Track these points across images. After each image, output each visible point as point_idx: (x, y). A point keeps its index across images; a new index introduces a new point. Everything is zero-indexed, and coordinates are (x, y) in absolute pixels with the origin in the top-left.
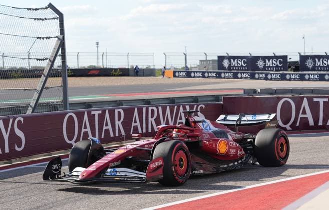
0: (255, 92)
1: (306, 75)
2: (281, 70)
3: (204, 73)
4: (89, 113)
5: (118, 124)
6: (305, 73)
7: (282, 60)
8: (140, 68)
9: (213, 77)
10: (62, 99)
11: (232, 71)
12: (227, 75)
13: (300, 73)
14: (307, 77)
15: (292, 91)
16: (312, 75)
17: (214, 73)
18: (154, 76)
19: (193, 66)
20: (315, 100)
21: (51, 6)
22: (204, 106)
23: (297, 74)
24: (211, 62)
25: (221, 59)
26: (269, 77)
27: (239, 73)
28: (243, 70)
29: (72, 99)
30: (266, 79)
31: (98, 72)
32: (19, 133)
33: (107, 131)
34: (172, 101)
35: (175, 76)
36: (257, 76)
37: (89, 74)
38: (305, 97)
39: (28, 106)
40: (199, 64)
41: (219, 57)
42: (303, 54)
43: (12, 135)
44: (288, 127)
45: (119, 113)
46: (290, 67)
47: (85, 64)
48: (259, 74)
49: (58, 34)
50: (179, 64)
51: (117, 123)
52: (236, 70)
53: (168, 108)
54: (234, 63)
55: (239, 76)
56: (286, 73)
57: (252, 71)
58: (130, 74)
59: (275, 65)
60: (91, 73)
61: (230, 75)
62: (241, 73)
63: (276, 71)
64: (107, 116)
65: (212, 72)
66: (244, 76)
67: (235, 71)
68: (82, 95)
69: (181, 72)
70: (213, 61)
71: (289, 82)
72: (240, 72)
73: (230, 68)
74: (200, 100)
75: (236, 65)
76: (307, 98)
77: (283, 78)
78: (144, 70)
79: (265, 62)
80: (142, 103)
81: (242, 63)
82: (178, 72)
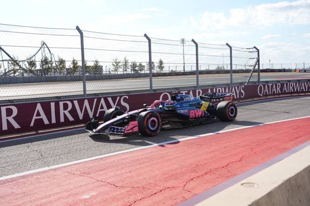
4: (267, 85)
5: (278, 89)
10: (257, 80)
18: (292, 72)
19: (307, 68)
21: (255, 47)
29: (261, 80)
32: (242, 91)
33: (274, 91)
34: (299, 81)
35: (300, 72)
39: (245, 82)
43: (240, 92)
45: (279, 85)
47: (265, 68)
49: (257, 57)
50: (301, 67)
53: (298, 83)
64: (274, 86)
69: (302, 70)
80: (288, 82)
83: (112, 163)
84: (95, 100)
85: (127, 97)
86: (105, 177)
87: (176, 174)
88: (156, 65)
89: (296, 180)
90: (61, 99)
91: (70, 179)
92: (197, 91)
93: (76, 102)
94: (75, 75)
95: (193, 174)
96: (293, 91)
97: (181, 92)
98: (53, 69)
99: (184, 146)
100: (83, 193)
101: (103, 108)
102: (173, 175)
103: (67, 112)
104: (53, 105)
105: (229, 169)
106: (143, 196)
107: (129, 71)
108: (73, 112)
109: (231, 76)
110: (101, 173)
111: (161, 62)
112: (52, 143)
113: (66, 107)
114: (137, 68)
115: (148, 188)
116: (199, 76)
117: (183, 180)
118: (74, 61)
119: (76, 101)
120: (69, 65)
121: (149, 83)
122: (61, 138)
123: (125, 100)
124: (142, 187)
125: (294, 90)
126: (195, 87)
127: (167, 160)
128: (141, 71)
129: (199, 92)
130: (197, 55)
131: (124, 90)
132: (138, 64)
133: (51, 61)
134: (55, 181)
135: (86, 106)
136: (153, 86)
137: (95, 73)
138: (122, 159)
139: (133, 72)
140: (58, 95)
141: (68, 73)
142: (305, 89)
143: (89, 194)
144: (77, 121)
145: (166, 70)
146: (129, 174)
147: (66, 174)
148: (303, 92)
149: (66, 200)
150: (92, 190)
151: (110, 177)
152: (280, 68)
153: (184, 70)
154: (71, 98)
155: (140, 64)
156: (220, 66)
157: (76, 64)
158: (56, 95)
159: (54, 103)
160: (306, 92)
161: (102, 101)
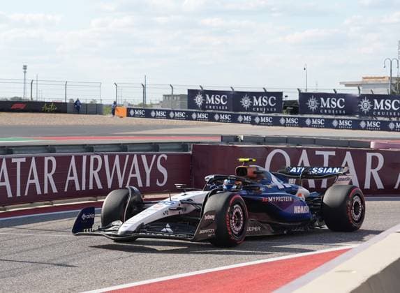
0: (236, 139)
1: (306, 118)
2: (273, 112)
3: (168, 112)
4: (8, 161)
5: (48, 176)
6: (305, 116)
7: (275, 98)
8: (81, 102)
9: (180, 118)
11: (208, 111)
12: (199, 116)
13: (299, 116)
14: (308, 122)
15: (287, 140)
16: (315, 119)
17: (182, 112)
18: (101, 113)
19: (154, 102)
20: (318, 153)
22: (166, 157)
23: (294, 118)
24: (179, 98)
25: (192, 93)
26: (257, 120)
27: (216, 113)
28: (221, 110)
30: (253, 123)
31: (24, 105)
33: (33, 186)
34: (123, 147)
35: (129, 115)
36: (240, 118)
37: (13, 107)
38: (304, 149)
40: (162, 100)
41: (189, 91)
42: (303, 91)
45: (50, 162)
46: (285, 108)
48: (243, 115)
50: (135, 99)
51: (46, 175)
52: (212, 109)
53: (117, 157)
54: (210, 100)
55: (217, 117)
56: (279, 115)
57: (234, 111)
58: (68, 110)
59: (265, 103)
60: (15, 107)
61: (204, 116)
62: (219, 114)
63: (266, 112)
64: (33, 165)
65: (179, 111)
66: (222, 117)
67: (211, 111)
69: (137, 109)
70: (182, 96)
71: (283, 128)
72: (217, 111)
73: (204, 106)
74: (160, 148)
75: (213, 103)
76: (307, 150)
77: (276, 122)
78: (87, 104)
79: (252, 100)
80: (83, 150)
81: (220, 100)
82: (134, 109)
142: (144, 180)
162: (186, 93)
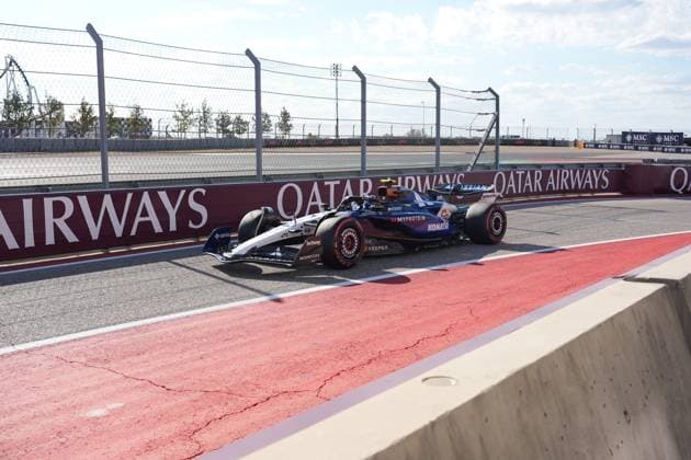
0: (652, 161)
2: (677, 145)
3: (609, 145)
4: (514, 173)
5: (537, 182)
7: (678, 136)
8: (556, 139)
9: (616, 149)
10: (494, 161)
11: (634, 144)
12: (629, 147)
17: (618, 145)
18: (567, 146)
19: (600, 139)
21: (490, 90)
22: (608, 171)
24: (616, 137)
25: (625, 134)
26: (666, 150)
28: (643, 144)
29: (501, 162)
30: (663, 151)
33: (528, 187)
34: (582, 165)
35: (585, 147)
36: (655, 149)
37: (517, 143)
39: (468, 165)
40: (605, 138)
41: (622, 132)
44: (680, 191)
45: (538, 174)
48: (657, 147)
49: (494, 110)
50: (589, 138)
53: (578, 171)
54: (636, 138)
55: (640, 148)
56: (681, 147)
57: (651, 144)
58: (548, 144)
59: (672, 140)
61: (632, 147)
63: (672, 145)
64: (529, 175)
65: (616, 145)
66: (643, 148)
67: (636, 144)
68: (510, 160)
69: (590, 144)
70: (618, 136)
71: (683, 154)
72: (640, 145)
73: (632, 142)
75: (638, 139)
77: (678, 151)
78: (559, 141)
79: (663, 137)
80: (558, 167)
81: (642, 138)
82: (588, 144)
83: (161, 338)
84: (130, 196)
85: (203, 191)
86: (141, 370)
87: (304, 362)
88: (275, 120)
89: (539, 372)
90: (48, 191)
91: (63, 373)
92: (362, 182)
93: (83, 200)
94: (86, 137)
95: (341, 362)
96: (567, 188)
97: (326, 183)
98: (34, 123)
99: (328, 302)
100: (91, 404)
101: (147, 216)
102: (297, 364)
103: (61, 223)
104: (28, 205)
105: (420, 352)
106: (226, 410)
107: (213, 133)
108: (77, 222)
109: (438, 151)
110: (135, 359)
111: (285, 116)
112: (25, 292)
113: (59, 210)
114: (230, 127)
115: (240, 392)
116: (368, 148)
117: (318, 377)
118: (83, 105)
119: (85, 197)
120: (71, 114)
121: (255, 162)
122: (45, 282)
123: (198, 198)
124: (224, 389)
125: (570, 186)
126: (358, 172)
127: (286, 332)
128: (239, 133)
129: (366, 184)
130: (364, 102)
131: (197, 176)
132: (233, 118)
133: (29, 103)
134: (27, 378)
135: (106, 210)
136: (263, 167)
137: (135, 135)
138: (184, 330)
139: (220, 136)
140: (41, 182)
141: (70, 132)
142: (594, 185)
143: (105, 406)
144: (85, 243)
145: (296, 133)
146: (199, 364)
147: (53, 363)
148: (588, 190)
149: (50, 421)
150: (112, 397)
151: (154, 370)
152: (545, 138)
153: (337, 136)
154: (73, 191)
155: (238, 119)
156: (416, 128)
157: (88, 113)
158: (36, 183)
159: (31, 200)
160: (594, 191)
161: (146, 199)
162: (620, 133)
